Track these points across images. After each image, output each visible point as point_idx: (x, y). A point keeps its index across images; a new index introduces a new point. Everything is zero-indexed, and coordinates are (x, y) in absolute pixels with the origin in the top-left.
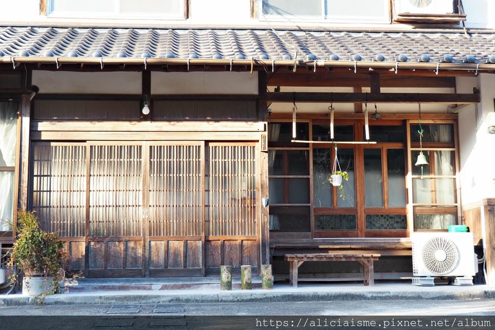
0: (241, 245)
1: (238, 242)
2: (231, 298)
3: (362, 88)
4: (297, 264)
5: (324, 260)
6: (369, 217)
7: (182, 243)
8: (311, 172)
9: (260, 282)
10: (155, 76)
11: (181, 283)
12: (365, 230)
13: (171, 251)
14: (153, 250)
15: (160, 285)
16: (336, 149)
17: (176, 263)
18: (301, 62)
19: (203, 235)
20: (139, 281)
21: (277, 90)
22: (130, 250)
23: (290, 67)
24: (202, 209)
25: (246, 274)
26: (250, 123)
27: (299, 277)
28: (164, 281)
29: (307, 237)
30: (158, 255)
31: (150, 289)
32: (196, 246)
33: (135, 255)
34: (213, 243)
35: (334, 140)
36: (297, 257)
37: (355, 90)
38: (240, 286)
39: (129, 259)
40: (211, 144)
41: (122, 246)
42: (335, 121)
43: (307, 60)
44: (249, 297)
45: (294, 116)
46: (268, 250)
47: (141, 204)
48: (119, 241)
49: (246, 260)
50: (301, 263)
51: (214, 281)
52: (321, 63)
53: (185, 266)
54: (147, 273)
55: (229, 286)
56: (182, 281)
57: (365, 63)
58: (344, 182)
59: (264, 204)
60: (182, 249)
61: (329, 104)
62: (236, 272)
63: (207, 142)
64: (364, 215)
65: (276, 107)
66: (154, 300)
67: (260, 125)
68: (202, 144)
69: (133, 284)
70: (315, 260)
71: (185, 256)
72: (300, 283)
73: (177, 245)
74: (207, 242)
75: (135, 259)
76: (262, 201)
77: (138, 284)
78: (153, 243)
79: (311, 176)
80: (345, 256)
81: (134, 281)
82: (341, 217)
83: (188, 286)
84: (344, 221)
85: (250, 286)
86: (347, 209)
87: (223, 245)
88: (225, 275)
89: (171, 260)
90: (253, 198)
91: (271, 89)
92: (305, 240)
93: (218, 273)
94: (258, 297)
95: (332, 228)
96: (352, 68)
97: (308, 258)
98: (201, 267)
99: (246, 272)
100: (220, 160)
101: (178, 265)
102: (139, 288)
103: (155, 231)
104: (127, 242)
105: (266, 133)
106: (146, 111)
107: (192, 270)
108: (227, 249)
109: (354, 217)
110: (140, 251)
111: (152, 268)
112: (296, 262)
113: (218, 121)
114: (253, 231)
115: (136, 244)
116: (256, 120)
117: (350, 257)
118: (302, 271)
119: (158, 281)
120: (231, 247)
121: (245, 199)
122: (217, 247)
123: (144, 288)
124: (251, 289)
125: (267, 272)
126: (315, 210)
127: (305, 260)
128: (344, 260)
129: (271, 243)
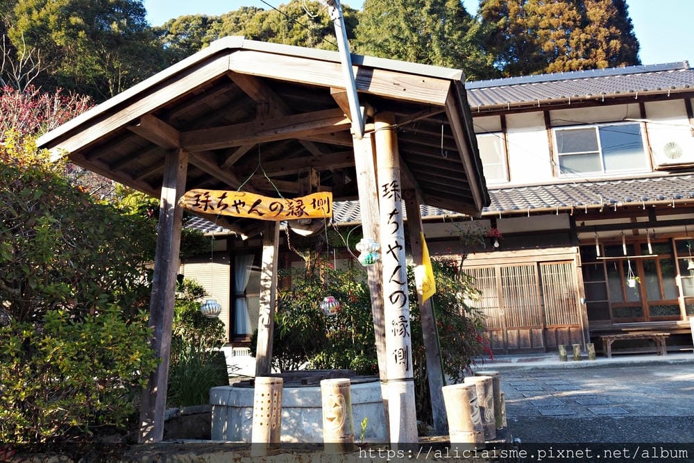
0: (569, 331)
1: (567, 329)
2: (573, 367)
3: (637, 218)
4: (610, 342)
5: (629, 338)
6: (651, 307)
7: (528, 331)
8: (607, 278)
9: (587, 355)
10: (500, 222)
11: (530, 358)
12: (649, 317)
13: (522, 336)
14: (509, 336)
15: (517, 359)
16: (629, 261)
17: (525, 345)
18: (605, 205)
19: (542, 325)
20: (502, 357)
21: (583, 224)
22: (494, 337)
23: (598, 209)
24: (540, 307)
25: (577, 350)
26: (566, 248)
27: (612, 351)
28: (518, 357)
29: (607, 323)
30: (513, 340)
31: (510, 362)
32: (538, 333)
33: (497, 339)
34: (549, 330)
35: (627, 256)
36: (610, 338)
37: (632, 220)
38: (573, 359)
39: (494, 343)
40: (541, 264)
41: (488, 335)
42: (626, 241)
43: (610, 204)
44: (585, 366)
45: (597, 241)
46: (588, 333)
47: (498, 306)
48: (486, 331)
49: (573, 341)
50: (613, 341)
51: (554, 356)
52: (620, 204)
53: (532, 346)
54: (507, 352)
55: (566, 359)
56: (532, 356)
57: (650, 202)
58: (637, 284)
59: (582, 302)
60: (529, 335)
61: (620, 231)
62: (569, 349)
63: (538, 263)
64: (648, 307)
65: (582, 236)
66: (521, 369)
67: (574, 249)
68: (536, 264)
69: (499, 359)
70: (622, 339)
71: (531, 340)
72: (613, 355)
73: (525, 332)
74: (545, 329)
75: (498, 342)
76: (581, 300)
77: (502, 359)
78: (508, 332)
79: (607, 281)
80: (644, 336)
81: (498, 357)
82: (631, 309)
83: (536, 360)
84: (633, 311)
85: (580, 358)
86: (635, 303)
87: (556, 331)
88: (562, 352)
89: (522, 343)
90: (574, 299)
91: (578, 223)
92: (607, 326)
93: (556, 350)
94: (592, 365)
95: (625, 316)
96: (642, 206)
97: (618, 338)
98: (543, 346)
99: (577, 349)
100: (548, 274)
101: (527, 346)
102: (502, 362)
103: (509, 324)
104: (491, 331)
105: (579, 254)
106: (496, 245)
107: (536, 349)
108: (560, 334)
109: (640, 308)
110: (501, 338)
111: (509, 348)
112: (609, 341)
113: (545, 248)
114: (576, 320)
115: (497, 333)
116: (571, 246)
117: (647, 336)
118: (615, 347)
119: (515, 357)
120: (562, 332)
121: (568, 299)
122: (552, 333)
123: (506, 362)
124: (581, 360)
125: (591, 349)
126: (612, 304)
127: (615, 339)
128: (643, 338)
129: (590, 328)
